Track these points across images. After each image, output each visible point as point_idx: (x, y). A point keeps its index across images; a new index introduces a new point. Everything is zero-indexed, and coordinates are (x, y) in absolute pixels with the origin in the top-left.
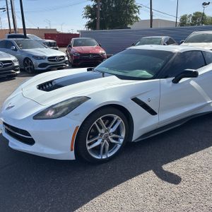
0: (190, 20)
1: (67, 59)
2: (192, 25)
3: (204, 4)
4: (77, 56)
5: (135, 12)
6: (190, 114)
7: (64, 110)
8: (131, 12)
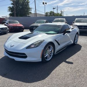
0: (49, 14)
1: (8, 29)
2: (50, 16)
3: (54, 8)
4: (12, 28)
5: (30, 10)
6: (67, 45)
7: (37, 44)
8: (28, 10)
